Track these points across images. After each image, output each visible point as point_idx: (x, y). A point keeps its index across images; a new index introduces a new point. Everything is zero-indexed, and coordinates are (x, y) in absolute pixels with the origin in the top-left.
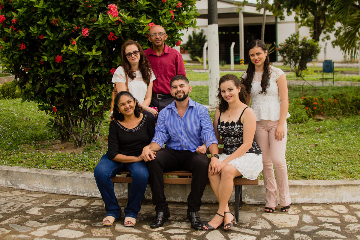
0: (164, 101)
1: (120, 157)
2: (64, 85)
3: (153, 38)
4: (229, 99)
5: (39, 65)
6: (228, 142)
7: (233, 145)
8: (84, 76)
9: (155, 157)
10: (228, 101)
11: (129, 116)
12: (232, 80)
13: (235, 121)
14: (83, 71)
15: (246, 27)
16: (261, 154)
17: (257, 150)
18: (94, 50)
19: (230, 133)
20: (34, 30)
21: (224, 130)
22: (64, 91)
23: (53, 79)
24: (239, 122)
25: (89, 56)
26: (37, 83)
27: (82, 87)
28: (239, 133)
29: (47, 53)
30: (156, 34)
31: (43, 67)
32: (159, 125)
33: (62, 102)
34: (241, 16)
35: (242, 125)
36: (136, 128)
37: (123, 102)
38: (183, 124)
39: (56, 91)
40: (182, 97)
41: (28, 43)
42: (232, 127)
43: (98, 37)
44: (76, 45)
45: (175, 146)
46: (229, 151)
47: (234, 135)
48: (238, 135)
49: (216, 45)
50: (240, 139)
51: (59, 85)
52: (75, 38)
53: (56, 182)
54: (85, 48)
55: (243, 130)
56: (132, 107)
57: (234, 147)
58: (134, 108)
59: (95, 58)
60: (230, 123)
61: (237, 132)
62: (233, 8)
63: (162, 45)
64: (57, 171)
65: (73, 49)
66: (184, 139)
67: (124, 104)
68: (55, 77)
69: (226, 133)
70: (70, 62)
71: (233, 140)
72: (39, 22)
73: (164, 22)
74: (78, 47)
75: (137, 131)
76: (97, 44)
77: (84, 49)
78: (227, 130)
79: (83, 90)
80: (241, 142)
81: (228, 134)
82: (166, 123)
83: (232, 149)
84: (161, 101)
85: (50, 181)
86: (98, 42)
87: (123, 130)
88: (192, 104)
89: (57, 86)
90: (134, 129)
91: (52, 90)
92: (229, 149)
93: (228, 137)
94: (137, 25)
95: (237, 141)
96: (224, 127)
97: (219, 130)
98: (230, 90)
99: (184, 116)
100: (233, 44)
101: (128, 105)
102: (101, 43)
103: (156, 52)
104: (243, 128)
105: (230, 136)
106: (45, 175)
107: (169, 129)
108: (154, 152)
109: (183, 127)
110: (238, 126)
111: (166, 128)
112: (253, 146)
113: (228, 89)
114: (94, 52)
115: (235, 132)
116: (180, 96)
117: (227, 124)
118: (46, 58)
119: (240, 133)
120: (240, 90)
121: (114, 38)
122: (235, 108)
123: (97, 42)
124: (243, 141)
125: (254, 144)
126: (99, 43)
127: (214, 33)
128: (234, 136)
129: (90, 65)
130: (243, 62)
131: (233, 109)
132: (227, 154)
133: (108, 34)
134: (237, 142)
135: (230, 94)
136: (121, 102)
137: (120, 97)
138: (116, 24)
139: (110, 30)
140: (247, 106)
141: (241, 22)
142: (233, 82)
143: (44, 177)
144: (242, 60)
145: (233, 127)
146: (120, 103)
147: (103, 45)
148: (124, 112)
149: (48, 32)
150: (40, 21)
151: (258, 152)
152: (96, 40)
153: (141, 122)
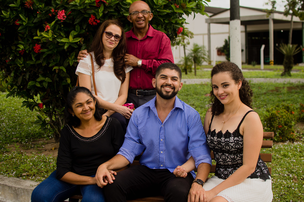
0: (145, 99)
1: (70, 176)
2: (47, 78)
3: (134, 17)
4: (223, 99)
5: (18, 55)
6: (221, 160)
7: (228, 165)
8: (66, 68)
9: (113, 180)
10: (223, 102)
11: (87, 121)
12: (228, 70)
13: (231, 131)
14: (65, 62)
15: (276, 32)
16: (269, 178)
17: (263, 173)
18: (71, 37)
19: (223, 147)
20: (7, 14)
21: (216, 143)
22: (45, 85)
23: (35, 71)
24: (237, 133)
25: (64, 43)
26: (19, 76)
27: (67, 81)
28: (236, 148)
29: (24, 42)
30: (137, 12)
31: (22, 58)
32: (130, 131)
33: (48, 98)
34: (271, 23)
35: (242, 137)
36: (95, 136)
37: (81, 102)
38: (162, 131)
39: (38, 85)
40: (170, 94)
41: (4, 30)
42: (226, 140)
43: (77, 21)
44: (50, 31)
45: (148, 162)
46: (222, 173)
47: (229, 150)
48: (235, 151)
49: (238, 41)
50: (237, 156)
51: (41, 78)
52: (50, 23)
53: (17, 195)
54: (62, 34)
55: (242, 145)
56: (91, 109)
57: (229, 168)
58: (94, 111)
59: (73, 46)
60: (224, 132)
61: (234, 147)
62: (263, 15)
63: (145, 27)
64: (23, 180)
65: (48, 35)
66: (162, 152)
67: (81, 105)
68: (37, 69)
69: (218, 147)
70: (47, 52)
71: (228, 158)
72: (11, 5)
73: (157, 3)
74: (54, 33)
75: (95, 141)
76: (76, 30)
77: (60, 35)
78: (219, 143)
79: (69, 85)
80: (239, 162)
81: (221, 148)
82: (139, 128)
83: (226, 170)
84: (141, 98)
85: (12, 193)
86: (78, 27)
87: (78, 139)
88: (179, 104)
89: (39, 80)
90: (93, 137)
91: (34, 84)
92: (222, 170)
93: (220, 153)
94: (125, 7)
95: (233, 159)
96: (215, 138)
97: (209, 142)
98: (225, 85)
99: (165, 121)
100: (263, 47)
101: (87, 107)
102: (81, 28)
103: (138, 36)
104: (242, 141)
105: (223, 152)
106: (6, 185)
107: (142, 136)
108: (113, 172)
109: (162, 136)
110: (236, 138)
111: (138, 135)
112: (258, 167)
113: (222, 84)
114: (71, 39)
115: (231, 147)
116: (168, 92)
117: (220, 135)
118: (22, 47)
119: (238, 149)
120: (240, 86)
121: (96, 22)
122: (233, 111)
123: (76, 27)
124: (242, 160)
125: (259, 165)
126: (79, 29)
127: (236, 29)
128: (230, 152)
129: (72, 55)
130: (273, 63)
131: (230, 112)
132: (220, 177)
133: (89, 18)
134: (234, 162)
135: (225, 92)
136: (78, 102)
137: (76, 94)
138: (95, 5)
139: (90, 12)
140: (251, 109)
141: (271, 27)
142: (231, 74)
143: (6, 188)
144: (272, 61)
145: (228, 140)
146: (76, 103)
147: (84, 31)
148: (81, 115)
149: (22, 16)
150: (14, 4)
151: (264, 177)
152: (76, 24)
153: (103, 128)
